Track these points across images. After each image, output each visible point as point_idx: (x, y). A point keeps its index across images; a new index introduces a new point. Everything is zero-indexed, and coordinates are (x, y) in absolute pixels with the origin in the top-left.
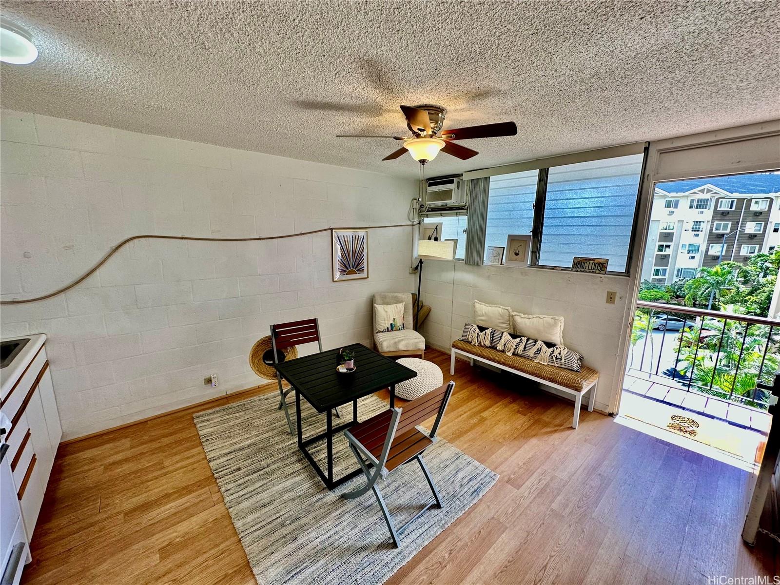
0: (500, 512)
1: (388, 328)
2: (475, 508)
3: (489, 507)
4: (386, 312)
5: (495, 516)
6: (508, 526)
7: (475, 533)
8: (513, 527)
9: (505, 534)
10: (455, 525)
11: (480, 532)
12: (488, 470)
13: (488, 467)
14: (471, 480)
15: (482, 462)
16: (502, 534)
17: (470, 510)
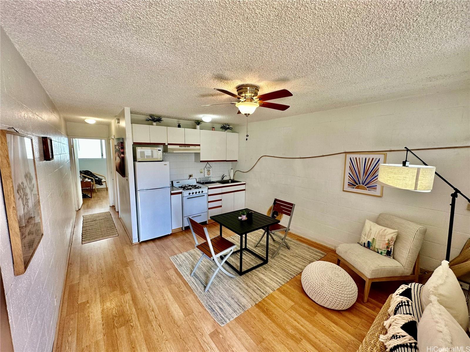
0: (195, 316)
1: (364, 243)
2: (201, 306)
3: (200, 312)
4: (371, 229)
5: (193, 314)
6: (186, 318)
7: (188, 302)
8: (184, 320)
9: (183, 314)
10: (194, 295)
11: (188, 304)
12: (228, 321)
13: (231, 322)
14: (220, 308)
15: (236, 319)
16: (183, 313)
17: (201, 303)
